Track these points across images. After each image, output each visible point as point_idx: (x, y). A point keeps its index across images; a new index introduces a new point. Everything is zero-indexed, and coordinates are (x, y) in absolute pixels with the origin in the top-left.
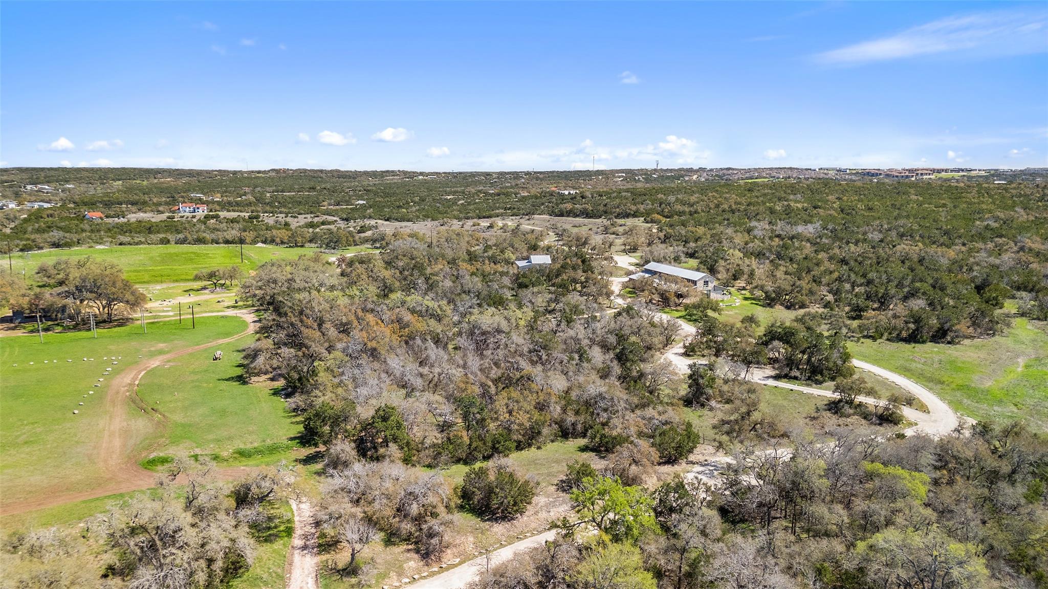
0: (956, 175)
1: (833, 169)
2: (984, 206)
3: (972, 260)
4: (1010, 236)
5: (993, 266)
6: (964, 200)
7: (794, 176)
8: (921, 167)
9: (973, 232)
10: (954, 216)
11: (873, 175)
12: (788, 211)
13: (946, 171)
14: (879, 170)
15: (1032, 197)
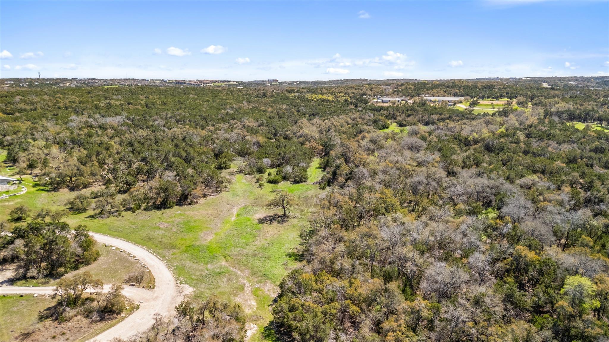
0: (223, 84)
1: (159, 80)
2: (228, 101)
3: (215, 136)
4: (238, 119)
5: (226, 139)
6: (219, 97)
7: (135, 84)
8: (206, 79)
9: (219, 117)
10: (211, 108)
11: (181, 83)
12: (109, 106)
13: (218, 81)
14: (184, 80)
15: (252, 95)
